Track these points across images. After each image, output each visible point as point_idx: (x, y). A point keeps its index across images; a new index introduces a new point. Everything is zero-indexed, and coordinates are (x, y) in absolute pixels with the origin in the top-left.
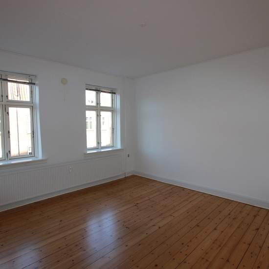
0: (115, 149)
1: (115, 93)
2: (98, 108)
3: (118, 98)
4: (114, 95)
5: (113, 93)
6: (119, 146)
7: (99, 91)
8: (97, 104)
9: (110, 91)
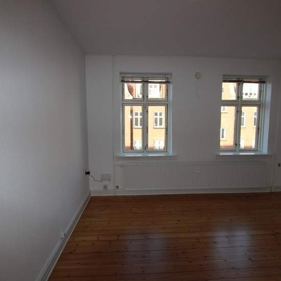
0: (259, 153)
1: (264, 82)
2: (239, 103)
3: (269, 88)
4: (262, 84)
5: (261, 82)
6: (265, 151)
7: (241, 81)
8: (238, 97)
9: (257, 80)
